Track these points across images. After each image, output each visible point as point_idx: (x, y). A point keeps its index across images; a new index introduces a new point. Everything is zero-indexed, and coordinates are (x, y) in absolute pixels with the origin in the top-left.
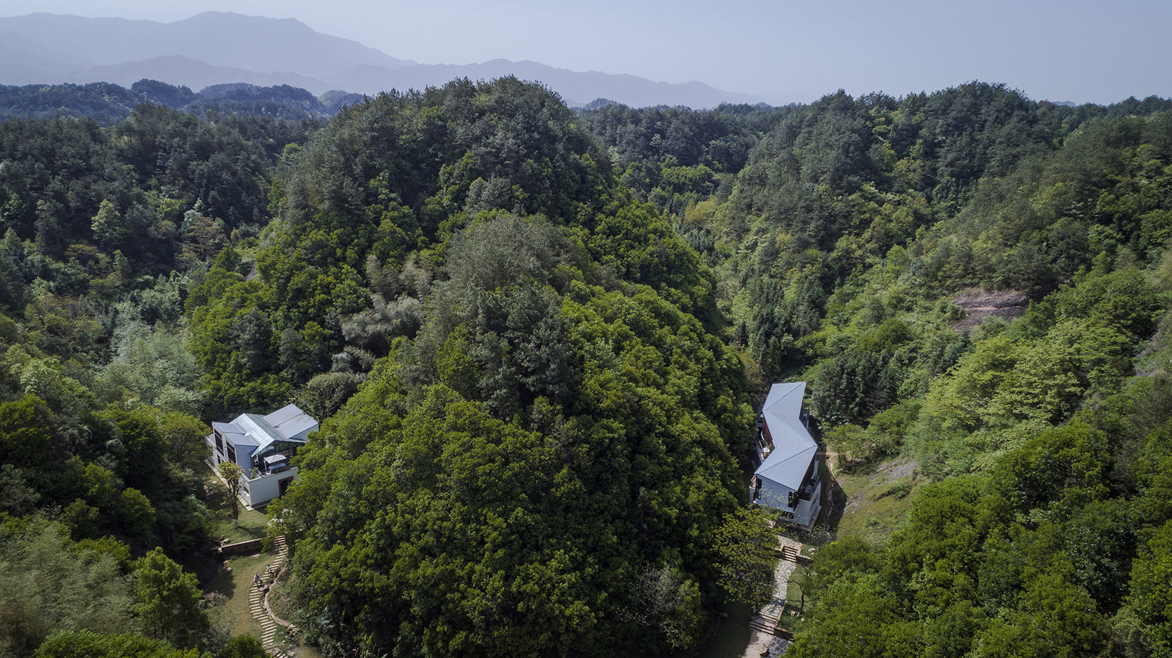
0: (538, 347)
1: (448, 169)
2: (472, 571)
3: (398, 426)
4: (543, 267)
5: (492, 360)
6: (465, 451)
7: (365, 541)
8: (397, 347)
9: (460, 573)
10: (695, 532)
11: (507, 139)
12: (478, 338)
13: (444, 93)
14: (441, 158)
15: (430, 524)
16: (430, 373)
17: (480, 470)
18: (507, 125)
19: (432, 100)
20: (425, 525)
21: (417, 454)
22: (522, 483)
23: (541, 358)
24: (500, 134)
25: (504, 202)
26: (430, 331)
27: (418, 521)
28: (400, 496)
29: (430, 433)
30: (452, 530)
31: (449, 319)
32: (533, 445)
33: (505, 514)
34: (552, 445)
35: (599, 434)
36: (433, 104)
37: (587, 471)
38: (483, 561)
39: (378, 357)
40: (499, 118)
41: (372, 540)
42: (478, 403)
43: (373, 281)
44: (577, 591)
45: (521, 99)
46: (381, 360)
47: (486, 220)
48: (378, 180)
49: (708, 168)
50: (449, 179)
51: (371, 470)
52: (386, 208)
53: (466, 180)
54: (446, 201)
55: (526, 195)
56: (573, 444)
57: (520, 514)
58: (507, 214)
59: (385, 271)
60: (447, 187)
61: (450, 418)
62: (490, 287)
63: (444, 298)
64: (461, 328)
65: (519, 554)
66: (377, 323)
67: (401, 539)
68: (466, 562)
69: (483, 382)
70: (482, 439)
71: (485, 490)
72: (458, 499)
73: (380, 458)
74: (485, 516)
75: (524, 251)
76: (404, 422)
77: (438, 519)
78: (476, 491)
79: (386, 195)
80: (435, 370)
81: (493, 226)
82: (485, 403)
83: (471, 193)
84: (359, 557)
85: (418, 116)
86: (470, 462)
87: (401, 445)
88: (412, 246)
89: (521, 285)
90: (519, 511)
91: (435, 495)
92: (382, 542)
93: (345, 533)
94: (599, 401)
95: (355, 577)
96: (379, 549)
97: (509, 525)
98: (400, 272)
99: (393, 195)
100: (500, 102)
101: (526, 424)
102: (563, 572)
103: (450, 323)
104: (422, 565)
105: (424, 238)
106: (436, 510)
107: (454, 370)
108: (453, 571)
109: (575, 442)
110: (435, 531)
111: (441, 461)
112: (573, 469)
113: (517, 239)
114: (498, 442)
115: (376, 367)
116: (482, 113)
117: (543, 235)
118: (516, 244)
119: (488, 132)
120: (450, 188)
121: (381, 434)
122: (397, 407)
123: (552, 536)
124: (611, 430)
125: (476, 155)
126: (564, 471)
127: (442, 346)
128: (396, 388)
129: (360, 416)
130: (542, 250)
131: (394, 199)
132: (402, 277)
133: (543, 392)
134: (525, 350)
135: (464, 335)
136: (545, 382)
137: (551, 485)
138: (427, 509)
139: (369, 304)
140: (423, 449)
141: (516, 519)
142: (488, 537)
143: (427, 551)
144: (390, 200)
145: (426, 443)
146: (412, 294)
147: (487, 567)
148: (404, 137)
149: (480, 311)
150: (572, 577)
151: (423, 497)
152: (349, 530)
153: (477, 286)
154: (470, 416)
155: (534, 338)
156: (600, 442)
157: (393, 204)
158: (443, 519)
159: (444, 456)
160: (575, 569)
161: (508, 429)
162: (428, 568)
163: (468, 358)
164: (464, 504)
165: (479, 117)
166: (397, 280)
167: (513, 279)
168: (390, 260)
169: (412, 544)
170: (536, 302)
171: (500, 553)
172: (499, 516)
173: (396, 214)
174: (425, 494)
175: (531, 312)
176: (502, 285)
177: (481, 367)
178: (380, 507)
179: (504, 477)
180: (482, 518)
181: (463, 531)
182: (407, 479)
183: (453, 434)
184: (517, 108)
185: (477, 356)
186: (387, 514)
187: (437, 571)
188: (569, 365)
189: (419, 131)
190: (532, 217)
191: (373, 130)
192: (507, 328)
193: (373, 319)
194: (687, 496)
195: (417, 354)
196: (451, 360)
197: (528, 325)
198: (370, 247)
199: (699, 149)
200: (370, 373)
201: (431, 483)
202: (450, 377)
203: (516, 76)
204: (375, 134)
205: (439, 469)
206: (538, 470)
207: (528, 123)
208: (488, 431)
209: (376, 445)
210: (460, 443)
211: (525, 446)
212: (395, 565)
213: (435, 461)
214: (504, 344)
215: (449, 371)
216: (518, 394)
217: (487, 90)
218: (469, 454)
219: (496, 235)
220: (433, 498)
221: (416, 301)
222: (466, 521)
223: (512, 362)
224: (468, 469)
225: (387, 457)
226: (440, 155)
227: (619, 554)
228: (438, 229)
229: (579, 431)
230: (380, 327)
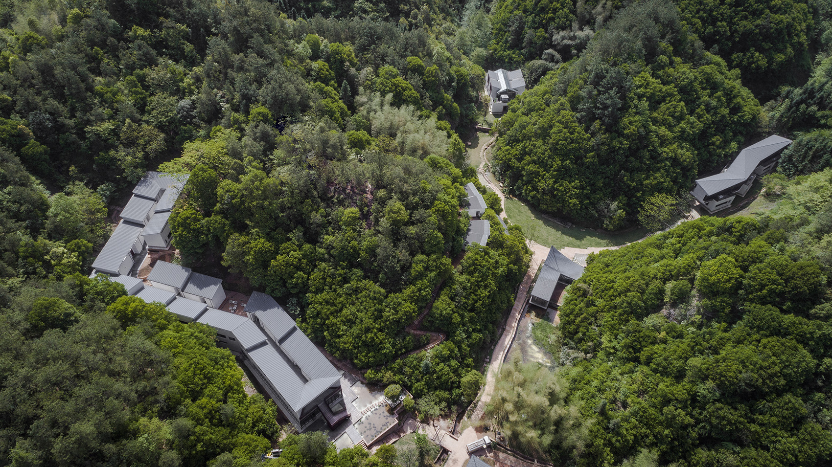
6: (559, 133)
10: (639, 194)
15: (538, 153)
17: (560, 142)
21: (544, 126)
22: (574, 152)
27: (535, 150)
29: (551, 120)
30: (544, 158)
32: (585, 139)
34: (593, 142)
35: (616, 144)
37: (602, 157)
38: (550, 173)
41: (519, 150)
51: (528, 124)
61: (560, 116)
65: (563, 176)
67: (528, 154)
68: (544, 171)
70: (567, 130)
71: (559, 150)
73: (533, 120)
84: (514, 153)
90: (568, 162)
91: (544, 144)
92: (522, 152)
94: (624, 129)
95: (510, 160)
96: (520, 154)
97: (562, 165)
101: (586, 130)
104: (531, 165)
106: (542, 149)
107: (572, 95)
108: (539, 172)
109: (603, 144)
110: (539, 156)
112: (597, 154)
114: (572, 133)
121: (537, 111)
126: (592, 154)
133: (600, 119)
136: (603, 115)
138: (539, 147)
141: (566, 164)
142: (554, 166)
145: (548, 123)
147: (550, 176)
151: (539, 143)
152: (514, 142)
154: (568, 118)
158: (542, 154)
159: (552, 131)
161: (578, 129)
164: (551, 151)
169: (530, 157)
172: (560, 161)
177: (581, 99)
178: (525, 140)
179: (568, 148)
180: (554, 159)
181: (547, 161)
182: (537, 134)
183: (558, 124)
186: (526, 143)
187: (534, 169)
192: (600, 85)
201: (544, 139)
202: (570, 98)
205: (548, 135)
206: (582, 149)
208: (571, 128)
209: (534, 114)
210: (559, 128)
212: (523, 161)
213: (548, 132)
216: (590, 116)
222: (549, 157)
224: (557, 140)
229: (607, 140)
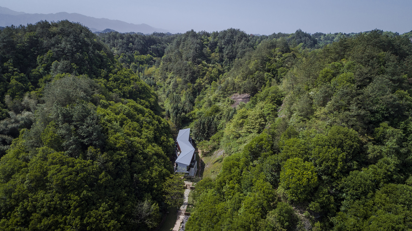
0: (88, 127)
1: (41, 57)
2: (66, 219)
3: (26, 166)
4: (87, 95)
5: (68, 134)
6: (58, 172)
7: (15, 216)
8: (23, 133)
9: (60, 220)
10: (156, 186)
11: (67, 45)
12: (60, 126)
13: (36, 26)
14: (37, 53)
15: (45, 204)
16: (39, 143)
17: (66, 179)
18: (66, 40)
19: (31, 29)
20: (43, 205)
21: (36, 177)
22: (85, 181)
23: (89, 131)
24: (63, 43)
25: (69, 70)
26: (38, 125)
27: (39, 204)
28: (30, 195)
29: (41, 167)
30: (56, 204)
31: (46, 119)
32: (89, 165)
33: (78, 194)
34: (97, 164)
35: (116, 157)
36: (31, 31)
37: (113, 172)
38: (71, 214)
39: (14, 138)
40: (63, 37)
41: (19, 215)
42: (63, 152)
43: (9, 106)
44: (111, 217)
45: (72, 29)
46: (15, 139)
47: (61, 77)
48: (8, 63)
49: (151, 56)
50: (42, 61)
51: (15, 186)
52: (13, 75)
53: (49, 62)
54: (41, 70)
55: (78, 67)
56: (106, 163)
57: (85, 193)
58: (70, 75)
59: (14, 101)
60: (41, 65)
61: (50, 160)
62: (64, 105)
63: (43, 111)
64: (53, 123)
65: (86, 208)
66: (12, 123)
67: (32, 212)
68: (63, 216)
69: (64, 144)
70: (66, 166)
71: (69, 186)
72: (57, 192)
73: (19, 181)
74: (70, 196)
75: (78, 90)
76: (29, 164)
77: (48, 202)
78: (65, 187)
79: (12, 69)
80: (41, 141)
81: (63, 80)
82: (66, 152)
83: (53, 67)
84: (14, 222)
85: (25, 36)
86: (61, 177)
87: (28, 174)
88: (27, 90)
89: (78, 103)
90: (85, 192)
91: (46, 192)
92: (23, 215)
93: (6, 214)
94: (115, 145)
96: (23, 218)
97: (81, 198)
98: (22, 101)
99: (16, 69)
100: (62, 30)
101: (85, 158)
102: (105, 211)
103: (47, 121)
104: (43, 221)
105: (32, 86)
106: (47, 198)
107: (50, 140)
108: (57, 221)
109: (107, 161)
110: (48, 206)
111: (48, 178)
112: (107, 172)
113: (75, 85)
114: (73, 166)
115: (13, 142)
116: (54, 35)
117: (86, 83)
118: (75, 87)
119: (58, 42)
120: (43, 65)
121: (18, 171)
122: (25, 158)
123: (100, 199)
124: (121, 155)
125: (53, 51)
126: (103, 173)
127: (44, 131)
128: (24, 150)
129: (7, 164)
130: (86, 89)
131: (16, 71)
132: (23, 103)
133: (91, 144)
134: (82, 129)
135: (54, 126)
136: (92, 140)
137: (98, 180)
138: (43, 198)
139: (8, 116)
140: (38, 174)
141: (84, 195)
142: (72, 204)
143: (45, 215)
144: (14, 71)
145: (39, 172)
146: (29, 110)
147: (72, 216)
148: (19, 45)
149: (60, 115)
150: (109, 212)
152: (8, 212)
153: (58, 105)
154: (59, 158)
155: (85, 124)
156: (117, 160)
157: (16, 73)
158: (50, 201)
159: (48, 176)
160: (110, 209)
161: (77, 161)
162: (45, 222)
163: (56, 135)
164: (60, 193)
165: (53, 36)
166: (21, 105)
167: (74, 101)
168: (17, 96)
169: (38, 213)
170: (85, 110)
171: (78, 209)
172: (76, 195)
173: (17, 77)
174: (42, 192)
175: (83, 114)
176: (69, 104)
177: (63, 138)
178: (21, 201)
179: (77, 180)
180: (69, 198)
181: (60, 204)
182: (33, 188)
183: (52, 167)
184: (70, 33)
185: (60, 133)
186: (24, 203)
187: (50, 222)
188: (101, 133)
189: (26, 42)
190: (81, 75)
191: (4, 42)
192: (73, 121)
193: (11, 122)
194: (152, 174)
195: (32, 135)
196: (49, 136)
197: (82, 119)
198: (6, 91)
199: (147, 49)
200: (11, 146)
201: (44, 187)
202: (49, 143)
203: (68, 20)
204: (5, 44)
205: (47, 181)
206: (92, 175)
207: (76, 39)
208: (68, 163)
209: (17, 175)
210: (55, 169)
211: (85, 166)
212: (31, 223)
213: (45, 178)
214: (72, 127)
215: (48, 141)
216: (81, 147)
217: (56, 25)
218: (60, 173)
219: (65, 83)
220: (45, 193)
221: (30, 113)
223: (76, 134)
224: (60, 179)
225: (22, 180)
226: (36, 52)
227: (128, 199)
228: (38, 82)
229: (108, 157)
230: (14, 125)
